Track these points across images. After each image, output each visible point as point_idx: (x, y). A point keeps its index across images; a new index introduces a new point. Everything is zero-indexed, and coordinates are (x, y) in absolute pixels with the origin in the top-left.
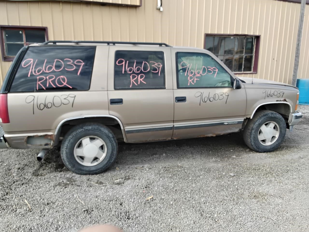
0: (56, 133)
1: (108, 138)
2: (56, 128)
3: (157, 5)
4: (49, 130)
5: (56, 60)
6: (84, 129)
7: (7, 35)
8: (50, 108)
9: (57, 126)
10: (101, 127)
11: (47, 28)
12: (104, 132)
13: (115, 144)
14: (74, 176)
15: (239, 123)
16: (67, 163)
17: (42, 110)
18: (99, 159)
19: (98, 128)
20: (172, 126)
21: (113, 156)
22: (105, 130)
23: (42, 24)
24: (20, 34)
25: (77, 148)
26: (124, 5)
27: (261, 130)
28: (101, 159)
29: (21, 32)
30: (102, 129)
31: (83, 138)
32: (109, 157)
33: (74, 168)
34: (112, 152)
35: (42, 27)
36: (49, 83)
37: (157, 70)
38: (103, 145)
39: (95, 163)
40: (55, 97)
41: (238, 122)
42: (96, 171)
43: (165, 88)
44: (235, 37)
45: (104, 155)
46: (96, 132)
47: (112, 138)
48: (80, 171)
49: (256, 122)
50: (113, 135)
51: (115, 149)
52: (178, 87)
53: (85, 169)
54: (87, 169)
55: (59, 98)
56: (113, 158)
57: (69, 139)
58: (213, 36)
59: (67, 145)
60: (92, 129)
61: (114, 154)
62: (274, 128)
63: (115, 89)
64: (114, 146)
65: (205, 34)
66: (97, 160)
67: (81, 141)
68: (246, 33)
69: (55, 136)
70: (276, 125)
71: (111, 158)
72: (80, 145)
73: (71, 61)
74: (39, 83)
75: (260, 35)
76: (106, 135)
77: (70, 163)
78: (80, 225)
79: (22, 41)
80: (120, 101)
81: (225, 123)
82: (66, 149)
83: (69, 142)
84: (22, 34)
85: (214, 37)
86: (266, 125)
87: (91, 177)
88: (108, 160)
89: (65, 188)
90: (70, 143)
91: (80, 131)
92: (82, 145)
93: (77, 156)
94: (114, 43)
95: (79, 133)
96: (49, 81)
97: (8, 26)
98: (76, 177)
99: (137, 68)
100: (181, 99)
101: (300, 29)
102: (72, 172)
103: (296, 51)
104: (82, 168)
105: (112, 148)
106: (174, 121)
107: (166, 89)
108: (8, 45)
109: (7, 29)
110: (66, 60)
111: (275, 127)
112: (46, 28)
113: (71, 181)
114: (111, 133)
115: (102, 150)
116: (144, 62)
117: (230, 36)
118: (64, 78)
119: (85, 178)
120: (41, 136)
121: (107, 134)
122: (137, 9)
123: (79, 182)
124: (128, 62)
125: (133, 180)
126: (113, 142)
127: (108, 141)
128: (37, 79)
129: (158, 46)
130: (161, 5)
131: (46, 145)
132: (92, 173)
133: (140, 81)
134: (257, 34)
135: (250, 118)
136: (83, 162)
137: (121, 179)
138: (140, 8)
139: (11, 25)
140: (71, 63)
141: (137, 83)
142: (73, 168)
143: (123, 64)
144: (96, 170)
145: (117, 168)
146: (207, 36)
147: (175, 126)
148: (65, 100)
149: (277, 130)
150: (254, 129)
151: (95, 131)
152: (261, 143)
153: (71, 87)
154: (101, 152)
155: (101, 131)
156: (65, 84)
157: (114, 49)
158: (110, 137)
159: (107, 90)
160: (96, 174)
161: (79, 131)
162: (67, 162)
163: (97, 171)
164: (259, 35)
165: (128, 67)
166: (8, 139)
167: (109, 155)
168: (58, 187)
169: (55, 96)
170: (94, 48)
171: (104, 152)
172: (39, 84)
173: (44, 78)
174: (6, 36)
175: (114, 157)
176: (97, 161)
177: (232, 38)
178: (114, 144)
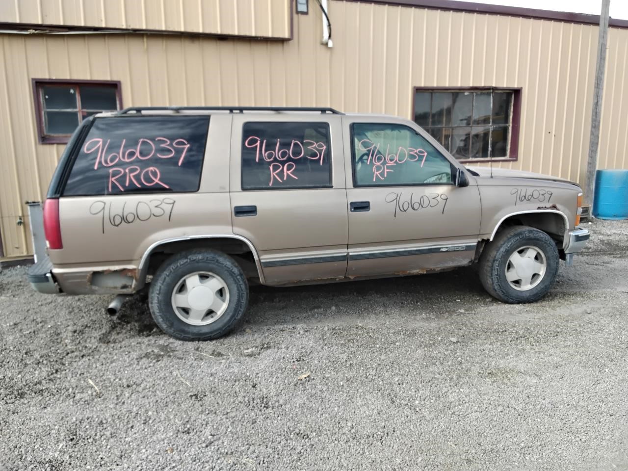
0: (141, 266)
1: (232, 275)
2: (141, 257)
3: (322, 37)
4: (129, 261)
5: (141, 140)
6: (190, 259)
7: (47, 97)
8: (132, 222)
9: (143, 254)
10: (220, 256)
11: (119, 82)
12: (224, 265)
13: (243, 286)
14: (172, 343)
15: (468, 248)
16: (160, 320)
17: (118, 225)
18: (216, 313)
19: (213, 258)
20: (345, 254)
21: (241, 308)
22: (226, 262)
23: (111, 76)
24: (71, 94)
25: (176, 293)
26: (261, 37)
27: (510, 261)
28: (220, 313)
29: (72, 91)
30: (221, 259)
31: (187, 276)
32: (233, 309)
33: (173, 329)
34: (239, 301)
35: (112, 81)
36: (131, 180)
37: (317, 156)
38: (223, 288)
39: (209, 321)
40: (140, 204)
41: (466, 246)
42: (210, 335)
43: (332, 187)
44: (473, 93)
45: (225, 306)
46: (211, 265)
47: (238, 275)
48: (182, 334)
49: (501, 247)
50: (239, 270)
51: (243, 295)
52: (356, 185)
53: (191, 330)
54: (195, 330)
55: (146, 205)
56: (240, 311)
57: (163, 276)
58: (430, 91)
59: (160, 287)
60: (204, 259)
61: (243, 304)
62: (536, 258)
63: (244, 189)
64: (242, 290)
65: (415, 87)
66: (213, 315)
67: (185, 281)
68: (494, 85)
69: (140, 271)
70: (538, 253)
71: (236, 310)
72: (182, 288)
73: (166, 142)
74: (113, 179)
75: (522, 88)
76: (227, 271)
77: (165, 319)
78: (184, 416)
79: (75, 107)
80: (251, 210)
81: (442, 248)
82: (159, 294)
83: (163, 282)
84: (74, 95)
85: (432, 93)
86: (520, 252)
87: (202, 345)
88: (231, 314)
89: (158, 361)
90: (165, 284)
91: (182, 263)
92: (187, 288)
93: (178, 308)
94: (241, 110)
95: (181, 267)
96: (130, 177)
97: (49, 79)
98: (175, 345)
99: (282, 153)
100: (362, 206)
101: (598, 73)
102: (168, 336)
103: (593, 115)
104: (186, 329)
105: (239, 293)
106: (348, 246)
107: (334, 188)
108: (50, 114)
109: (47, 86)
110: (159, 140)
111: (539, 257)
112: (118, 84)
113: (167, 350)
114: (236, 267)
115: (220, 297)
116: (293, 142)
117: (462, 91)
118: (155, 170)
119: (190, 346)
120: (115, 272)
121: (229, 268)
122: (285, 44)
123: (181, 352)
124: (265, 141)
125: (276, 349)
126: (240, 282)
127: (231, 280)
128: (109, 173)
129: (320, 112)
130: (330, 37)
131: (124, 287)
132: (204, 337)
133: (288, 175)
134: (516, 86)
135: (488, 240)
136: (187, 318)
137: (254, 348)
138: (291, 42)
139: (54, 78)
140: (168, 145)
141: (282, 178)
142: (170, 329)
143: (257, 146)
144: (211, 333)
145: (248, 330)
146: (418, 91)
147: (350, 254)
148: (157, 208)
149: (542, 262)
150: (497, 260)
151: (209, 263)
152: (513, 286)
153: (167, 187)
154: (218, 300)
155: (219, 263)
156: (157, 181)
157: (240, 120)
158: (235, 274)
159: (228, 191)
160: (211, 339)
161: (180, 263)
162: (160, 317)
163: (213, 335)
164: (520, 86)
165: (266, 151)
166: (58, 277)
167: (233, 305)
168: (144, 360)
169: (139, 202)
170: (207, 119)
171: (224, 301)
172: (112, 182)
173: (120, 172)
174: (45, 98)
175: (242, 310)
176: (212, 317)
177: (466, 93)
178: (242, 286)
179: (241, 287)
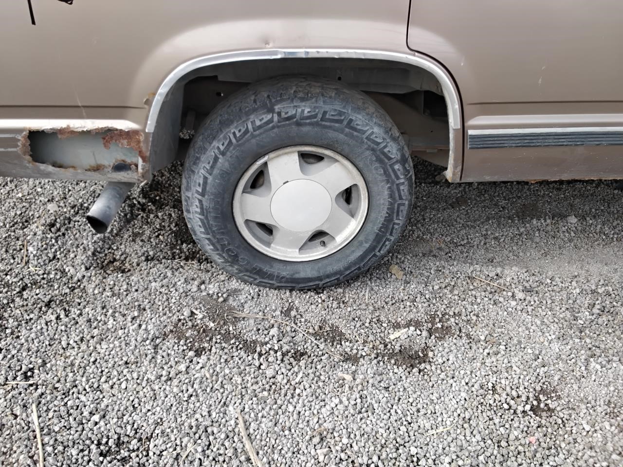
0: (151, 126)
1: (380, 161)
6: (279, 114)
10: (358, 109)
12: (364, 136)
13: (404, 188)
18: (334, 238)
19: (340, 113)
21: (391, 234)
28: (341, 239)
30: (359, 119)
31: (272, 155)
32: (372, 237)
33: (236, 266)
34: (389, 220)
38: (355, 185)
45: (353, 226)
46: (332, 134)
47: (397, 162)
50: (401, 150)
51: (402, 208)
56: (388, 240)
57: (211, 153)
59: (205, 178)
60: (315, 116)
61: (396, 227)
64: (401, 198)
67: (266, 164)
69: (150, 138)
71: (379, 238)
72: (259, 181)
76: (373, 150)
82: (203, 194)
83: (212, 167)
88: (367, 245)
90: (216, 171)
91: (258, 123)
92: (270, 182)
93: (247, 222)
95: (257, 132)
105: (391, 204)
114: (394, 139)
115: (345, 203)
119: (274, 300)
121: (378, 144)
126: (398, 178)
127: (376, 173)
131: (121, 167)
144: (320, 279)
145: (395, 269)
151: (325, 127)
154: (342, 214)
155: (355, 130)
158: (390, 159)
161: (253, 123)
163: (323, 282)
167: (374, 228)
171: (353, 215)
175: (392, 238)
178: (402, 188)
179: (399, 190)
